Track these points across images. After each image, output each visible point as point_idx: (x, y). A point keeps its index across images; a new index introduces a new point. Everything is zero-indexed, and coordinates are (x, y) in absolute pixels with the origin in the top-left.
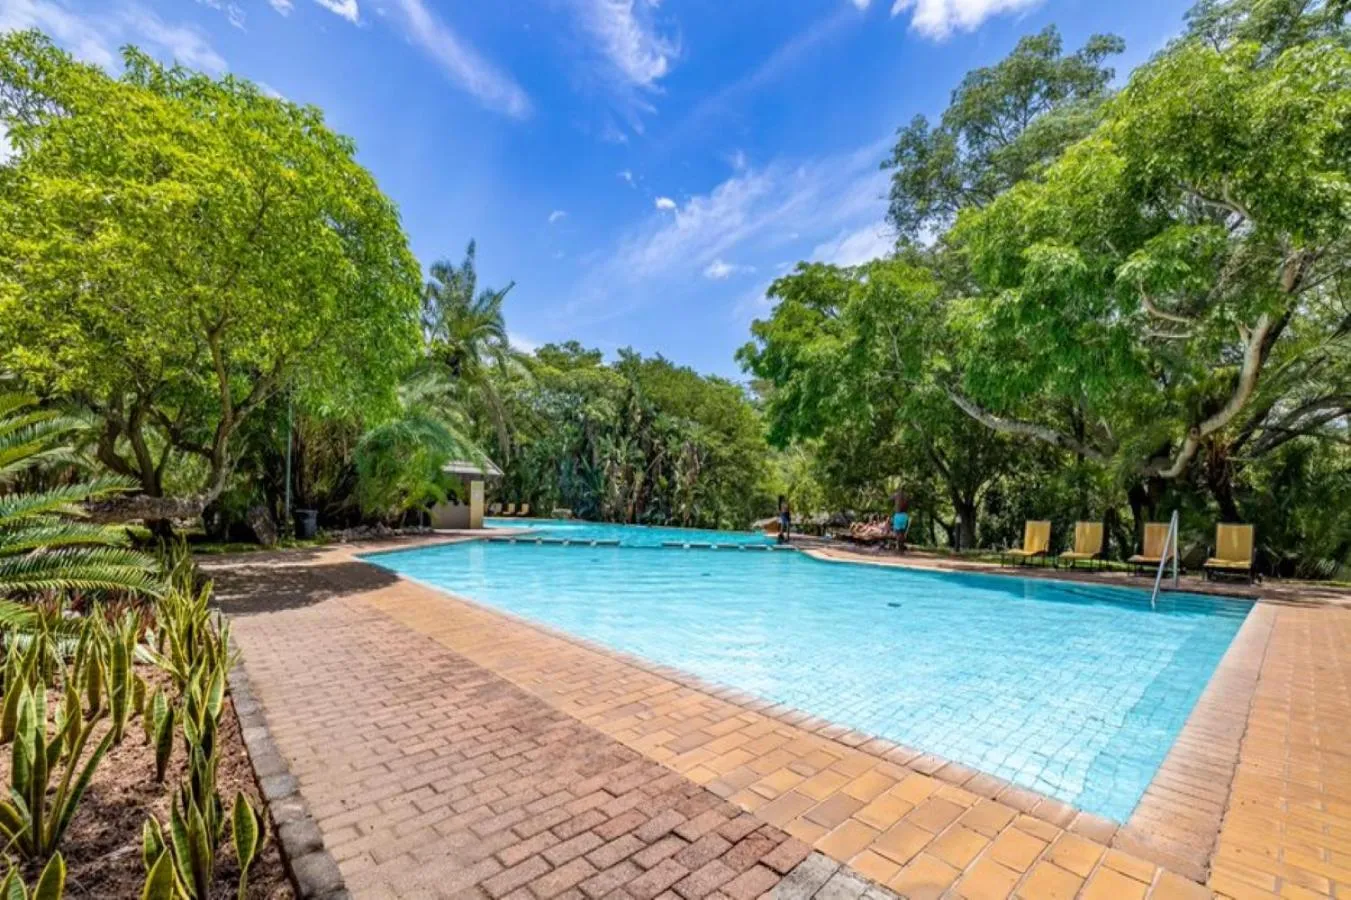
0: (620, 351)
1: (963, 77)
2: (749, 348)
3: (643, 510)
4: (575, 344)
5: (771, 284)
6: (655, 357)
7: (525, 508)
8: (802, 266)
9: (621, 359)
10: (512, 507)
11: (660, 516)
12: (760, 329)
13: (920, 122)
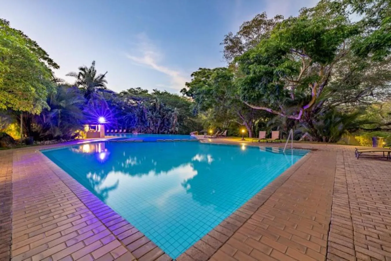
0: (154, 90)
1: (243, 23)
2: (185, 89)
3: (161, 130)
4: (140, 88)
5: (192, 73)
6: (164, 91)
7: (125, 131)
8: (200, 69)
9: (154, 92)
10: (121, 131)
11: (166, 132)
12: (188, 84)
13: (231, 34)
